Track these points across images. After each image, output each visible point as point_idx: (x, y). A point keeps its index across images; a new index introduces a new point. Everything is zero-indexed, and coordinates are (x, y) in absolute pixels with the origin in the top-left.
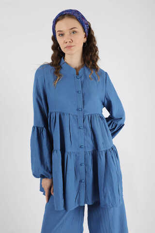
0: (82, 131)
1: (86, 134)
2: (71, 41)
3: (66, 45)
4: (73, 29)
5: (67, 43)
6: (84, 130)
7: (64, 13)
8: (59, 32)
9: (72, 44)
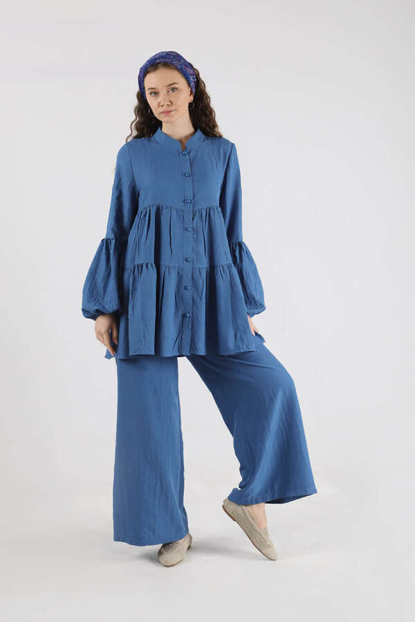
0: (190, 234)
1: (196, 240)
2: (170, 104)
3: (161, 110)
4: (172, 86)
5: (164, 107)
6: (193, 234)
7: (158, 61)
8: (150, 90)
9: (173, 108)
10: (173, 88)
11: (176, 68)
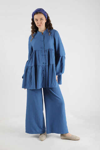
5: (39, 24)
10: (41, 19)
11: (43, 14)
